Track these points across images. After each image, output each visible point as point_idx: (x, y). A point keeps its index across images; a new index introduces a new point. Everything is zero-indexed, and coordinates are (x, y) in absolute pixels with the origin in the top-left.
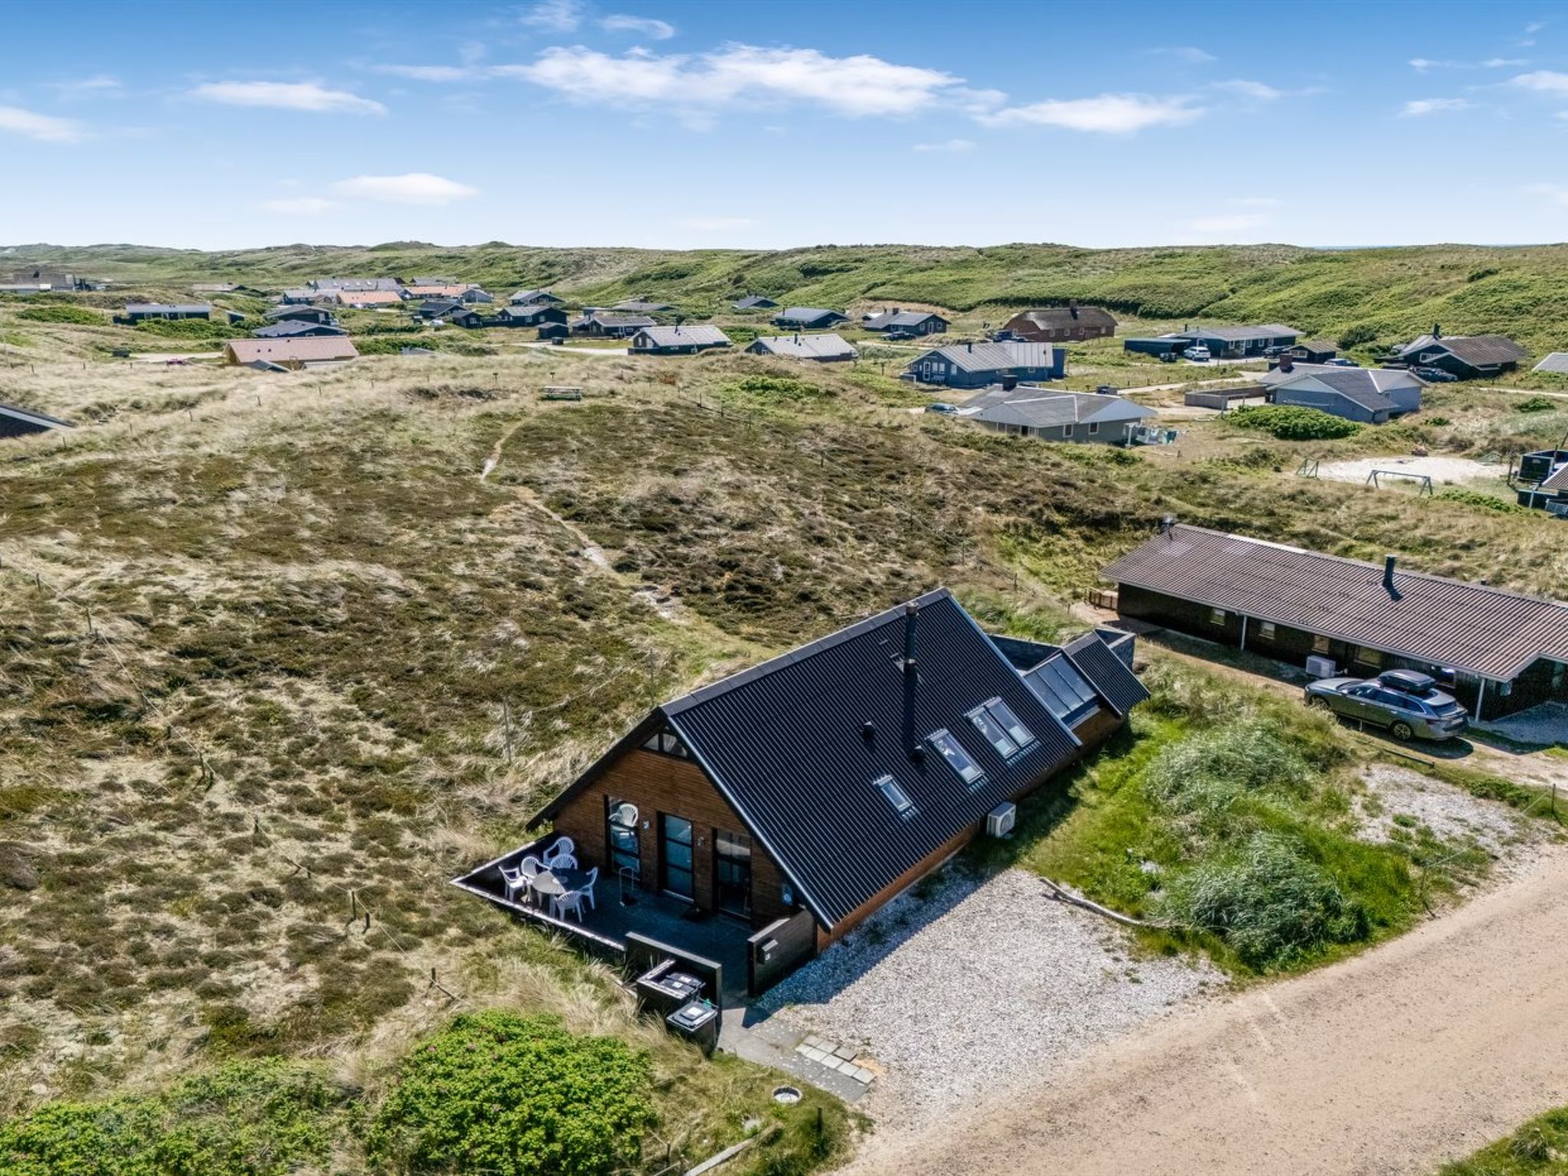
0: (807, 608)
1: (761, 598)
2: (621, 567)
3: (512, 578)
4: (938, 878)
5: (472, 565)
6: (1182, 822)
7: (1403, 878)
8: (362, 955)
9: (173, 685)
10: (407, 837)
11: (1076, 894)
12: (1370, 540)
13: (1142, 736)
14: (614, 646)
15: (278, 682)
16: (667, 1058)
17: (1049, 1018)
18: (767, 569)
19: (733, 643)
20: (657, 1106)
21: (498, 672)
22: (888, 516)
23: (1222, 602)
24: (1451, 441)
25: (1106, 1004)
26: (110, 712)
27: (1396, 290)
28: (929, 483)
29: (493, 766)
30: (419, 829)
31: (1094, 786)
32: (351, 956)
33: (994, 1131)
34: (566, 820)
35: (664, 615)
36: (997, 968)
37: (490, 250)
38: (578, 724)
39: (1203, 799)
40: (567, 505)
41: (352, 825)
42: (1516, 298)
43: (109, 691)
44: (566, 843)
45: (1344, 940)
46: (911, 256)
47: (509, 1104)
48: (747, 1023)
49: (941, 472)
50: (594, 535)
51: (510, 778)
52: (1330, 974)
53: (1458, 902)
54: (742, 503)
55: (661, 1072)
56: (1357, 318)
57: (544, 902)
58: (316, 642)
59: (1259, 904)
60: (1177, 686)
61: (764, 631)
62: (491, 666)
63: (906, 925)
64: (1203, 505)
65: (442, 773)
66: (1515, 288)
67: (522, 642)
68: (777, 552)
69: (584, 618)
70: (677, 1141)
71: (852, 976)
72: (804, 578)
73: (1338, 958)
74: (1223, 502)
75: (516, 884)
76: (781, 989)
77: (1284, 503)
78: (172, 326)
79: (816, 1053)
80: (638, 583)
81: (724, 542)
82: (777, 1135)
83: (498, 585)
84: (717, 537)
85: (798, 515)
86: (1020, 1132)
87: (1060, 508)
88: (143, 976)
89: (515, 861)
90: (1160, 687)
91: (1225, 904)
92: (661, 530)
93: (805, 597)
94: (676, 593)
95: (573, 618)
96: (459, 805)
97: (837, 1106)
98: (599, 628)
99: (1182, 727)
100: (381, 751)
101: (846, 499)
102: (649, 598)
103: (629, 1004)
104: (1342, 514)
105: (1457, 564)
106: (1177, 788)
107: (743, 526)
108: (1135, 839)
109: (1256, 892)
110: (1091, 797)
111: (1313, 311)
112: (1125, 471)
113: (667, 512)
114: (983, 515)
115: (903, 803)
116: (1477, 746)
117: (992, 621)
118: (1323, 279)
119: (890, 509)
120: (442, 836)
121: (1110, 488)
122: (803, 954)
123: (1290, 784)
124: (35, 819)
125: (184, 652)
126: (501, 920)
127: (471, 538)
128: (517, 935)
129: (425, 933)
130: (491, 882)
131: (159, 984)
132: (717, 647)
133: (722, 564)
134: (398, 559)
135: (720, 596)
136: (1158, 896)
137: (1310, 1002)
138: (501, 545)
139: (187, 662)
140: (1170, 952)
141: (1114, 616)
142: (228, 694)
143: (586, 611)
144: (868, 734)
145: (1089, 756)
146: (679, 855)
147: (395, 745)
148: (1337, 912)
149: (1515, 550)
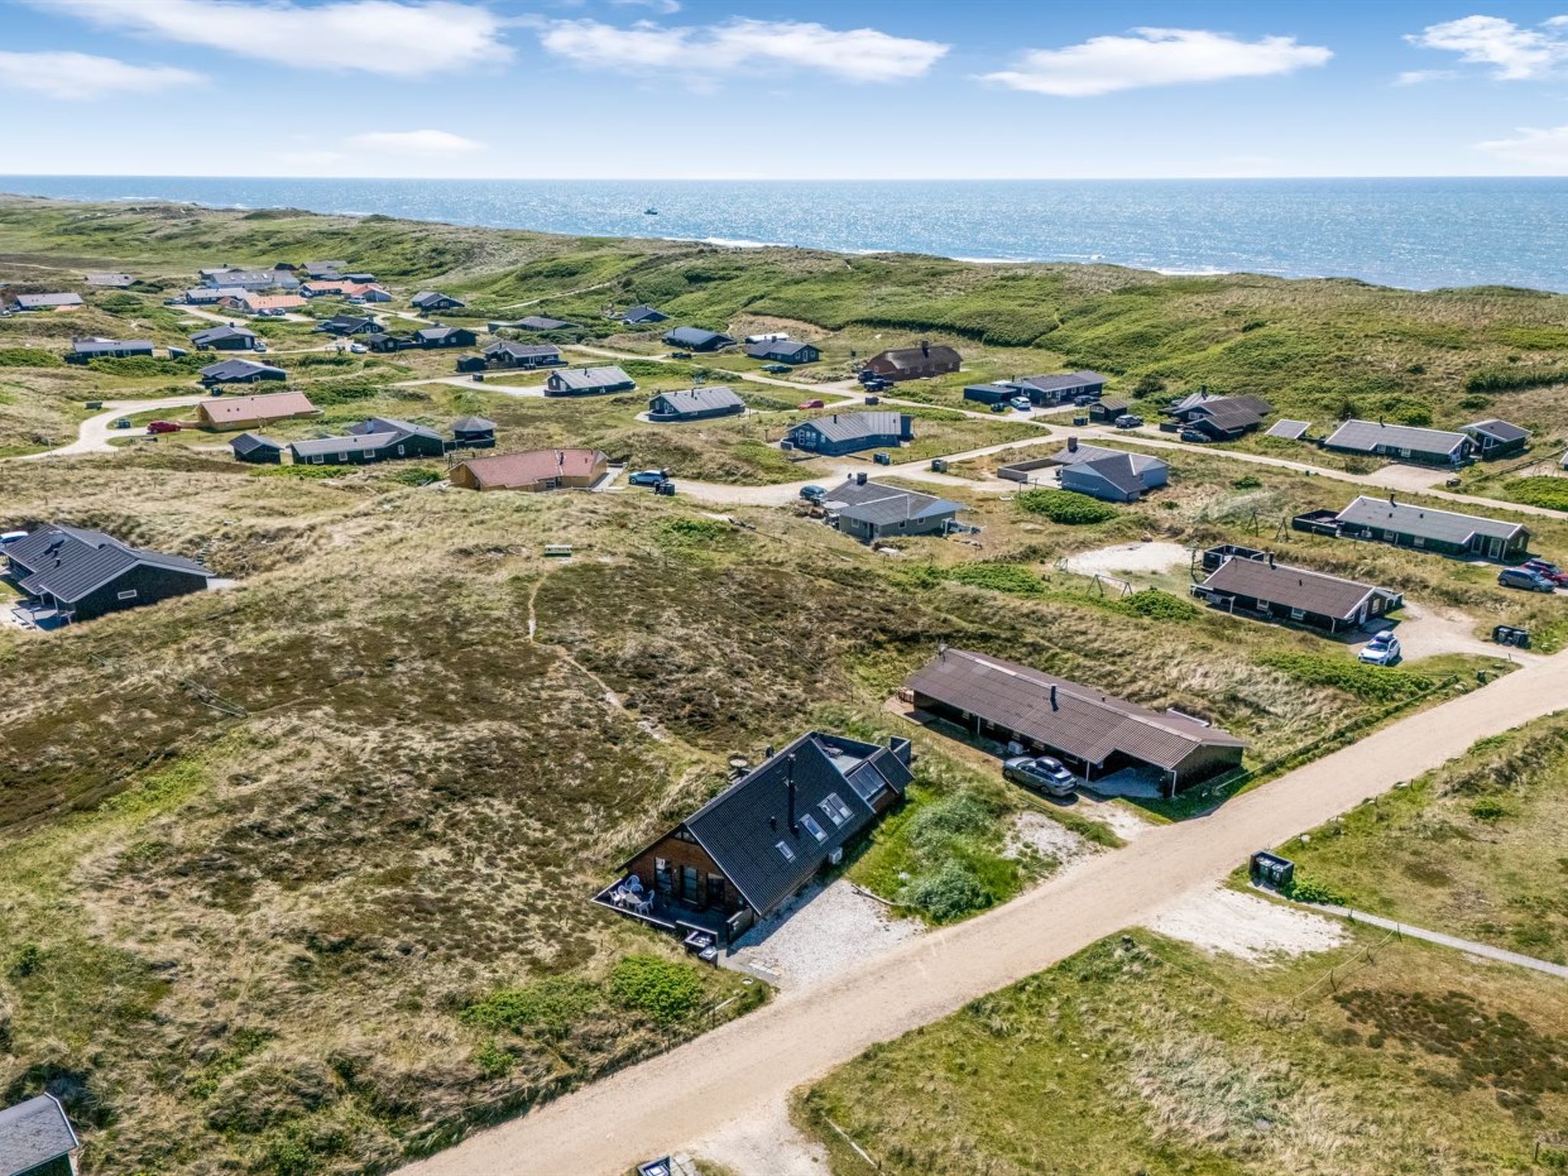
0: (734, 726)
1: (708, 721)
2: (629, 706)
3: (574, 722)
4: (806, 886)
5: (551, 716)
6: (919, 853)
7: (1015, 876)
8: (570, 935)
9: (437, 807)
10: (564, 880)
11: (868, 891)
12: (1068, 649)
13: (911, 801)
14: (634, 762)
15: (482, 801)
16: (703, 970)
17: (850, 947)
18: (711, 701)
19: (697, 754)
20: (702, 986)
21: (581, 785)
22: (777, 647)
23: (968, 708)
24: (1169, 529)
25: (873, 940)
26: (414, 825)
27: (1189, 333)
28: (801, 618)
29: (591, 838)
30: (569, 874)
31: (882, 832)
32: (566, 935)
33: (825, 990)
34: (634, 867)
35: (656, 736)
36: (830, 927)
37: (373, 224)
38: (625, 812)
39: (930, 840)
40: (588, 660)
41: (538, 874)
42: (1272, 353)
43: (411, 815)
44: (635, 878)
45: (980, 908)
46: (787, 266)
47: (654, 987)
48: (728, 955)
49: (809, 609)
50: (609, 683)
51: (600, 846)
52: (968, 924)
53: (1035, 887)
54: (691, 653)
55: (702, 974)
56: (1157, 360)
57: (632, 907)
58: (492, 777)
59: (943, 893)
60: (931, 769)
61: (711, 743)
62: (578, 782)
63: (791, 910)
64: (972, 622)
65: (570, 845)
66: (1274, 343)
67: (589, 765)
68: (714, 685)
69: (615, 744)
70: (711, 996)
71: (769, 933)
72: (731, 704)
73: (975, 916)
74: (985, 620)
75: (617, 898)
76: (740, 941)
77: (1022, 620)
78: (121, 364)
79: (757, 966)
80: (638, 716)
81: (684, 684)
82: (745, 995)
83: (568, 727)
84: (678, 680)
85: (724, 655)
86: (834, 990)
87: (883, 630)
88: (496, 947)
89: (615, 888)
90: (923, 771)
91: (928, 894)
92: (648, 679)
93: (732, 718)
94: (661, 722)
95: (609, 745)
96: (582, 861)
97: (766, 984)
98: (624, 750)
99: (932, 794)
100: (538, 835)
101: (751, 637)
102: (645, 726)
103: (681, 949)
104: (1055, 628)
105: (1112, 668)
106: (920, 834)
107: (694, 670)
108: (897, 862)
109: (942, 889)
110: (881, 839)
111: (1122, 350)
112: (927, 595)
113: (649, 664)
114: (835, 641)
115: (789, 855)
116: (1081, 798)
117: (837, 727)
118: (1135, 316)
119: (779, 641)
120: (579, 878)
121: (915, 610)
122: (748, 925)
123: (977, 827)
124: (413, 882)
125: (436, 789)
126: (618, 917)
127: (544, 695)
128: (628, 923)
129: (590, 925)
130: (607, 898)
131: (503, 950)
132: (687, 757)
133: (684, 700)
134: (509, 714)
135: (685, 721)
136: (903, 890)
137: (958, 935)
138: (562, 699)
139: (438, 794)
140: (904, 916)
141: (911, 708)
142: (461, 810)
143: (615, 740)
144: (773, 823)
145: (881, 816)
146: (691, 884)
147: (544, 831)
148: (978, 895)
149: (1147, 659)
